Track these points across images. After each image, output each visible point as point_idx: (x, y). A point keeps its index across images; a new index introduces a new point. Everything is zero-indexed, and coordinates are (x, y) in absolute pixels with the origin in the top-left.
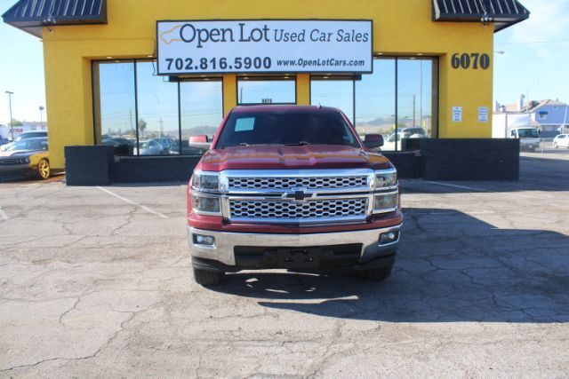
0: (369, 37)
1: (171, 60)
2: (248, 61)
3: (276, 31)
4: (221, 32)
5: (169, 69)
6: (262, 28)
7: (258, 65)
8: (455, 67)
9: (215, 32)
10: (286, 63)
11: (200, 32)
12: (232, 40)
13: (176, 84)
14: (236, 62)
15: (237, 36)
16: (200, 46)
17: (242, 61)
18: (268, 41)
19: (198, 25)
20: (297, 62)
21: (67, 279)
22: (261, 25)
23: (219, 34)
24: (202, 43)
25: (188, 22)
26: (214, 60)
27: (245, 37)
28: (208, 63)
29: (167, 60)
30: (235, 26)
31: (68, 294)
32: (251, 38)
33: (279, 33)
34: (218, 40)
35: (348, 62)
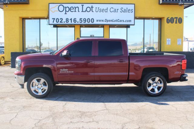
0: (133, 11)
1: (54, 19)
2: (85, 20)
3: (96, 8)
4: (74, 8)
5: (53, 22)
6: (90, 6)
7: (89, 21)
8: (168, 22)
9: (72, 8)
10: (100, 21)
11: (66, 8)
12: (79, 11)
13: (56, 28)
14: (80, 20)
15: (81, 10)
16: (66, 14)
17: (83, 20)
18: (93, 12)
19: (65, 5)
20: (104, 21)
21: (12, 105)
22: (90, 5)
23: (73, 9)
24: (67, 12)
25: (61, 4)
26: (71, 19)
27: (84, 10)
28: (69, 20)
29: (53, 19)
30: (80, 6)
31: (13, 112)
32: (86, 10)
33: (97, 9)
34: (73, 11)
35: (125, 21)
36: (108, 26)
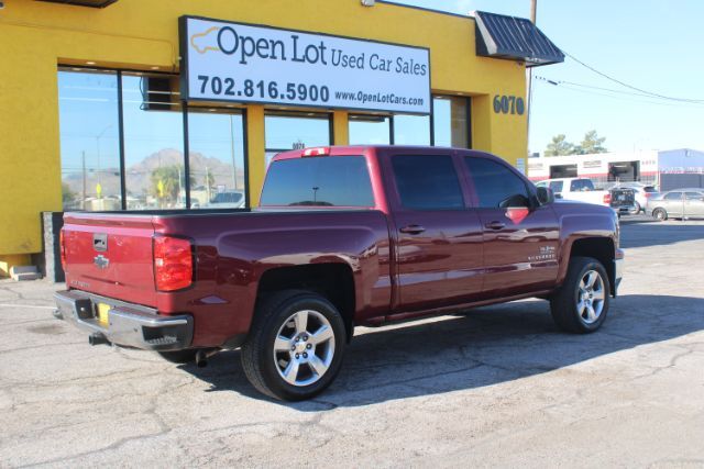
0: (427, 69)
1: (205, 79)
2: (302, 90)
3: (334, 51)
4: (270, 45)
5: (203, 91)
6: (318, 45)
7: (314, 96)
8: (497, 111)
9: (262, 44)
10: (345, 96)
11: (244, 40)
12: (284, 58)
14: (289, 90)
15: (289, 54)
16: (243, 62)
17: (296, 89)
18: (325, 63)
19: (242, 31)
20: (356, 96)
22: (316, 40)
23: (267, 47)
24: (247, 58)
25: (227, 24)
26: (261, 85)
27: (299, 56)
28: (254, 87)
29: (200, 78)
30: (286, 37)
32: (306, 56)
33: (337, 53)
34: (267, 56)
35: (407, 100)
36: (345, 114)
